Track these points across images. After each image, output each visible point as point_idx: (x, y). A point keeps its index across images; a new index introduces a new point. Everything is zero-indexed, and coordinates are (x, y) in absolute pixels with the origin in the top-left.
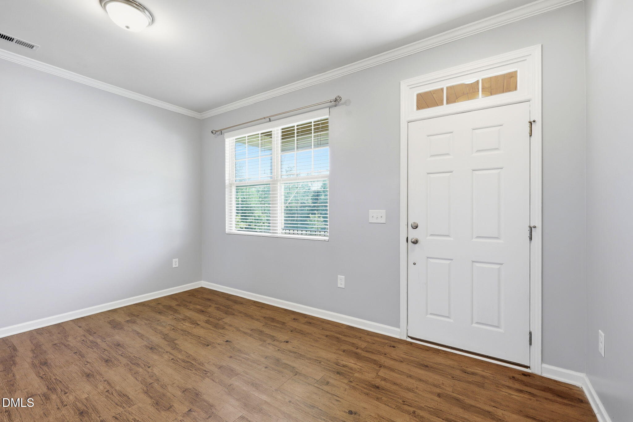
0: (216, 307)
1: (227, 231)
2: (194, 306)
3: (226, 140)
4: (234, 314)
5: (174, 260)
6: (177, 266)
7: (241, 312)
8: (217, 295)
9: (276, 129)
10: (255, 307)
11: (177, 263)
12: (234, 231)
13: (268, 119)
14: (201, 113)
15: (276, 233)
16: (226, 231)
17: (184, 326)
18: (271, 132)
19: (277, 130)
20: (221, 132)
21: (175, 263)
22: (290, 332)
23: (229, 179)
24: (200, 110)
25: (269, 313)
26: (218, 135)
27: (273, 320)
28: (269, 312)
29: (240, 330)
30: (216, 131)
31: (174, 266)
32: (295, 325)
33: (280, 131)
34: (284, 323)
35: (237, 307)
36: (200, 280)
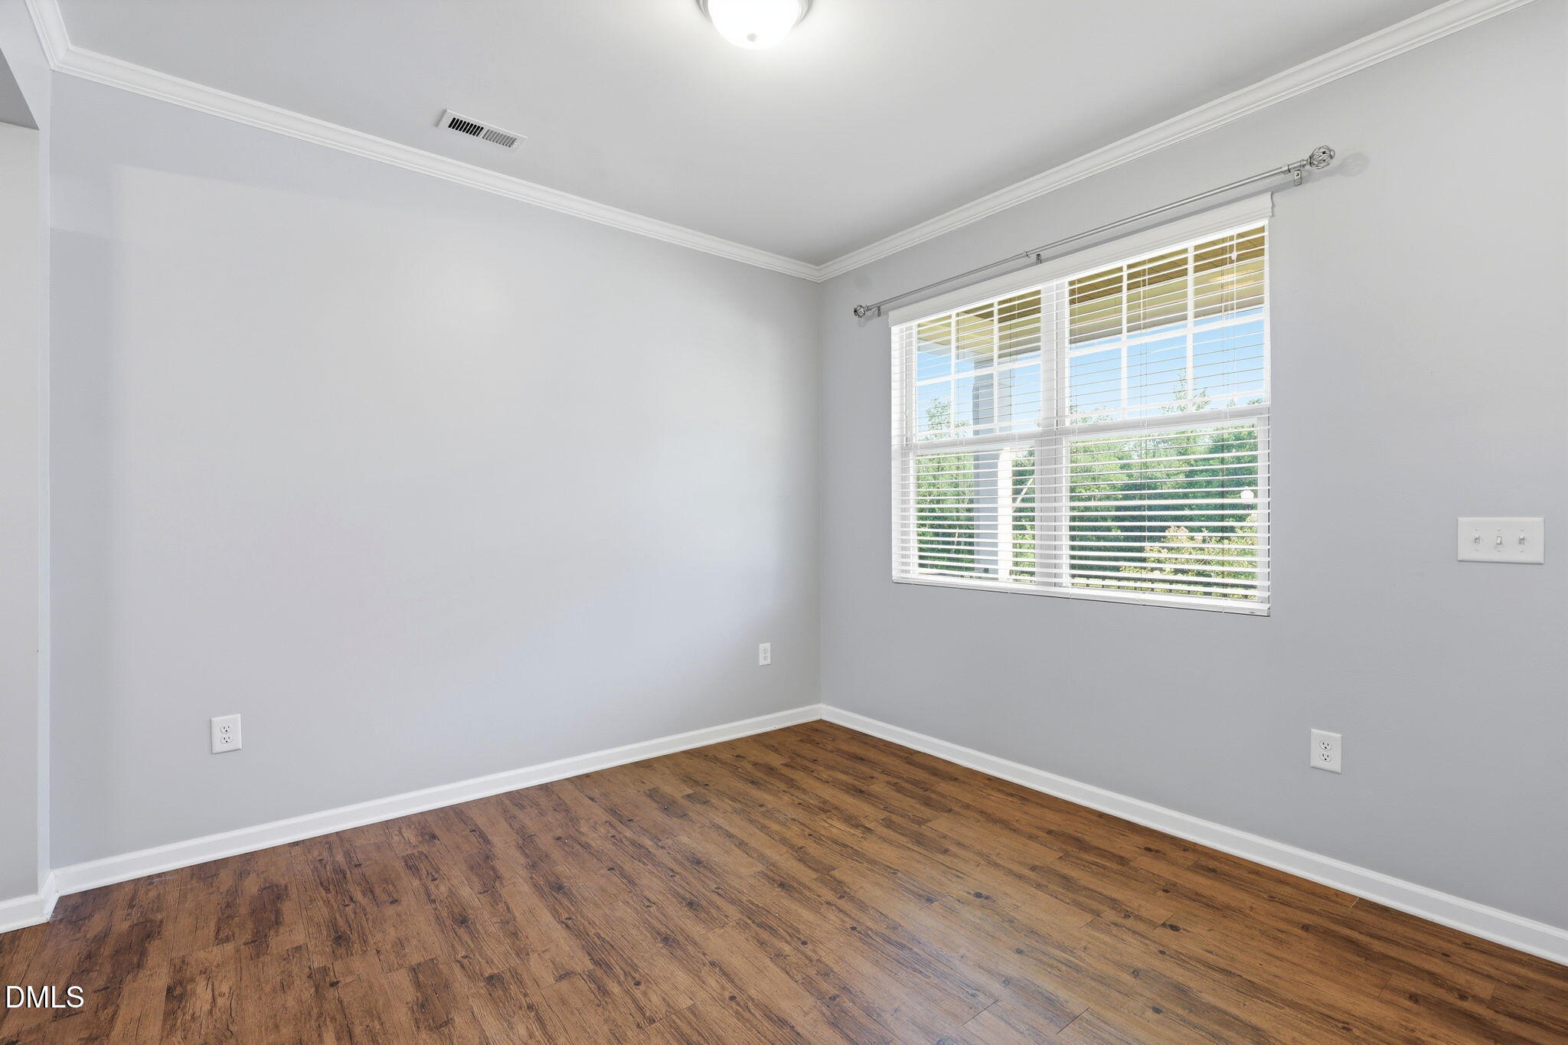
0: (888, 783)
1: (896, 575)
2: (830, 773)
3: (892, 328)
4: (950, 810)
5: (762, 646)
6: (768, 661)
7: (967, 807)
8: (874, 747)
9: (1054, 283)
10: (1001, 796)
11: (769, 655)
12: (917, 574)
13: (1034, 257)
14: (820, 267)
15: (1055, 585)
16: (894, 573)
17: (834, 831)
18: (1038, 292)
19: (1058, 287)
20: (879, 310)
21: (765, 654)
22: (1160, 893)
23: (898, 436)
24: (819, 258)
25: (1054, 820)
26: (870, 318)
27: (1082, 845)
28: (1050, 815)
29: (996, 865)
30: (868, 309)
31: (762, 662)
32: (1160, 868)
33: (1067, 289)
34: (1122, 861)
35: (944, 787)
36: (816, 700)
